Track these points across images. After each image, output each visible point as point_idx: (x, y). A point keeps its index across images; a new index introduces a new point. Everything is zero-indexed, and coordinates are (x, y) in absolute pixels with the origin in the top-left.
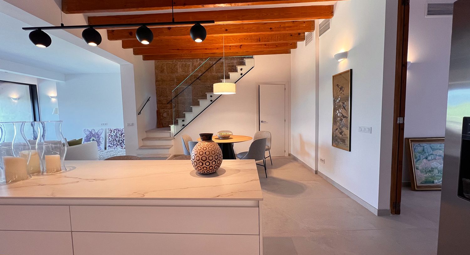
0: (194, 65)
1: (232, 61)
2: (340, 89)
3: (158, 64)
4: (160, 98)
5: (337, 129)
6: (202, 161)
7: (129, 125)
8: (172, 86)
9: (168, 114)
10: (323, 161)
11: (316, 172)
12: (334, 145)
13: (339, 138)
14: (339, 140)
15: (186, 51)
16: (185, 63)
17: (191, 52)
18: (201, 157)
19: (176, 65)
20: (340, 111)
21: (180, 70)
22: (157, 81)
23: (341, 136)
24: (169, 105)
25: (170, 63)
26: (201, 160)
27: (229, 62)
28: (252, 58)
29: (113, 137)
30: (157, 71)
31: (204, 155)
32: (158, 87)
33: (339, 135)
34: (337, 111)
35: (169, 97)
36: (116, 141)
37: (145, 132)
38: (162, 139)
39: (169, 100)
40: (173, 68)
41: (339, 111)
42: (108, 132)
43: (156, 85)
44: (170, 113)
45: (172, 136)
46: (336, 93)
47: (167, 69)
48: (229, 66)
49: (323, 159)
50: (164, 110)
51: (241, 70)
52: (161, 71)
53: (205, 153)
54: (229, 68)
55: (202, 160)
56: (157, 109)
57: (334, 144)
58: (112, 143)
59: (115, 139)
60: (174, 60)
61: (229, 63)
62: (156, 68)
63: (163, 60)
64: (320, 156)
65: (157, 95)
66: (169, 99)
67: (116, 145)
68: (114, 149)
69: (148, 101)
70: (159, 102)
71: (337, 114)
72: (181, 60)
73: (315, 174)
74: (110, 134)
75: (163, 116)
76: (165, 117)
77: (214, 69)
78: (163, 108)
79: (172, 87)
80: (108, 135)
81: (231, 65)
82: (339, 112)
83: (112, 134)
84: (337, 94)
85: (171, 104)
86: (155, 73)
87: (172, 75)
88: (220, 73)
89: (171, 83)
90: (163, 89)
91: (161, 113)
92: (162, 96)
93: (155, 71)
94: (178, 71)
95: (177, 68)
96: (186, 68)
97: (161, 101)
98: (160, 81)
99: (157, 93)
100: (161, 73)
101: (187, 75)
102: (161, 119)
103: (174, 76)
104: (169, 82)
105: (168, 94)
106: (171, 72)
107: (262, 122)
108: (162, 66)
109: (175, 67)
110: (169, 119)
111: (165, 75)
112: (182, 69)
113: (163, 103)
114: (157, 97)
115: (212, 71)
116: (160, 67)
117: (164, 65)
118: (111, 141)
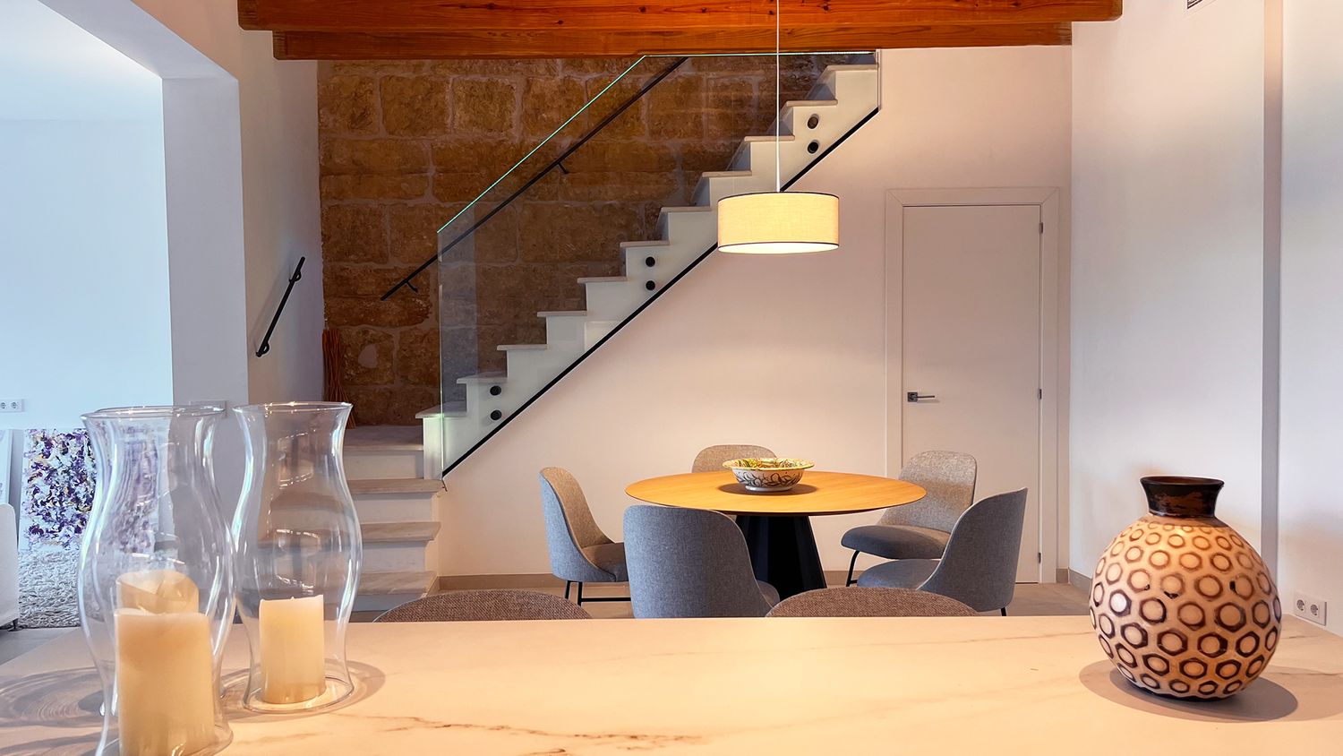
0: (536, 90)
1: (739, 77)
3: (336, 79)
4: (344, 265)
6: (1219, 630)
8: (411, 203)
9: (385, 354)
15: (532, 18)
16: (484, 80)
17: (560, 22)
18: (1210, 607)
19: (435, 88)
21: (457, 116)
22: (328, 172)
24: (393, 307)
25: (405, 75)
26: (1211, 626)
27: (726, 81)
28: (871, 61)
29: (61, 478)
30: (331, 118)
31: (1228, 595)
32: (336, 202)
35: (394, 262)
36: (77, 500)
38: (381, 490)
39: (394, 275)
40: (418, 106)
42: (26, 449)
43: (324, 196)
44: (397, 347)
45: (427, 477)
47: (385, 111)
48: (725, 103)
50: (365, 332)
51: (813, 123)
52: (353, 118)
53: (1233, 585)
54: (719, 110)
55: (1219, 621)
56: (327, 323)
58: (53, 513)
59: (71, 491)
60: (428, 62)
61: (725, 87)
62: (327, 100)
63: (361, 62)
65: (326, 248)
66: (396, 269)
67: (78, 522)
68: (60, 548)
69: (293, 280)
70: (337, 287)
72: (466, 63)
74: (39, 459)
75: (355, 364)
76: (369, 371)
77: (644, 112)
78: (361, 322)
79: (412, 209)
80: (27, 464)
81: (733, 94)
83: (53, 463)
85: (403, 299)
86: (319, 126)
87: (414, 142)
88: (676, 137)
89: (405, 184)
90: (362, 218)
91: (349, 348)
92: (357, 255)
93: (319, 117)
94: (449, 121)
95: (444, 103)
96: (492, 107)
97: (347, 279)
98: (345, 174)
99: (325, 236)
100: (353, 128)
101: (494, 145)
102: (346, 377)
103: (423, 149)
104: (398, 179)
105: (389, 242)
106: (409, 126)
107: (912, 397)
108: (356, 94)
109: (432, 100)
110: (392, 383)
111: (373, 141)
112: (467, 111)
113: (360, 293)
114: (325, 257)
115: (629, 125)
116: (348, 97)
117: (368, 88)
118: (43, 503)
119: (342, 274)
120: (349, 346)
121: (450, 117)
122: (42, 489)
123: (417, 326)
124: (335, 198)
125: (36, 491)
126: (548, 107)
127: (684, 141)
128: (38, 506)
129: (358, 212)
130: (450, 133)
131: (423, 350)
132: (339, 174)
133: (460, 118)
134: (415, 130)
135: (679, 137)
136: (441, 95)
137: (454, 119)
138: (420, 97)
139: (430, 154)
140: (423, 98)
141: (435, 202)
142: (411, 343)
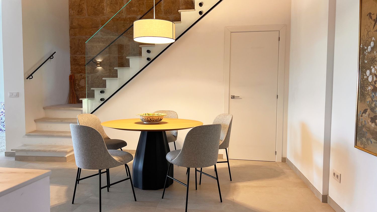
2: (373, 23)
4: (76, 55)
5: (365, 111)
7: (12, 95)
9: (87, 82)
10: (338, 177)
11: (325, 199)
12: (360, 145)
13: (369, 129)
14: (368, 135)
19: (101, 2)
20: (373, 70)
22: (72, 28)
23: (373, 125)
24: (89, 68)
30: (72, 12)
32: (74, 37)
33: (370, 123)
34: (368, 72)
35: (89, 55)
37: (43, 110)
38: (66, 121)
39: (89, 59)
40: (96, 7)
41: (371, 70)
43: (71, 35)
44: (90, 80)
46: (366, 33)
47: (87, 10)
49: (338, 173)
50: (81, 75)
51: (201, 4)
52: (78, 12)
56: (72, 72)
57: (358, 143)
62: (71, 6)
64: (333, 167)
65: (71, 51)
66: (90, 57)
69: (50, 58)
70: (74, 62)
71: (368, 77)
73: (323, 202)
75: (79, 85)
76: (82, 87)
78: (80, 72)
82: (371, 73)
84: (368, 33)
85: (92, 66)
86: (69, 14)
87: (95, 18)
88: (172, 14)
89: (92, 31)
90: (81, 42)
91: (77, 80)
92: (79, 52)
93: (69, 12)
94: (105, 12)
95: (103, 6)
96: (117, 7)
97: (77, 60)
98: (76, 28)
99: (71, 47)
100: (78, 15)
101: (118, 18)
102: (76, 89)
103: (98, 20)
104: (91, 30)
105: (88, 48)
106: (94, 14)
107: (233, 97)
108: (79, 4)
109: (100, 5)
110: (89, 91)
111: (83, 19)
112: (110, 8)
113: (80, 64)
114: (71, 53)
115: (157, 11)
116: (77, 5)
117: (83, 2)
118: (3, 122)
119: (75, 58)
120: (77, 79)
121: (106, 10)
122: (3, 118)
123: (96, 74)
124: (73, 36)
125: (1, 119)
126: (134, 6)
127: (174, 15)
128: (2, 123)
129: (80, 40)
130: (105, 15)
131: (97, 81)
132: (75, 29)
133: (108, 11)
134: (95, 15)
135: (173, 14)
136: (103, 4)
137: (106, 11)
138: (97, 5)
139: (100, 22)
140: (98, 5)
141: (101, 36)
142: (94, 79)
